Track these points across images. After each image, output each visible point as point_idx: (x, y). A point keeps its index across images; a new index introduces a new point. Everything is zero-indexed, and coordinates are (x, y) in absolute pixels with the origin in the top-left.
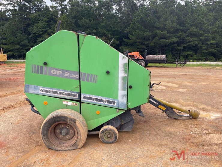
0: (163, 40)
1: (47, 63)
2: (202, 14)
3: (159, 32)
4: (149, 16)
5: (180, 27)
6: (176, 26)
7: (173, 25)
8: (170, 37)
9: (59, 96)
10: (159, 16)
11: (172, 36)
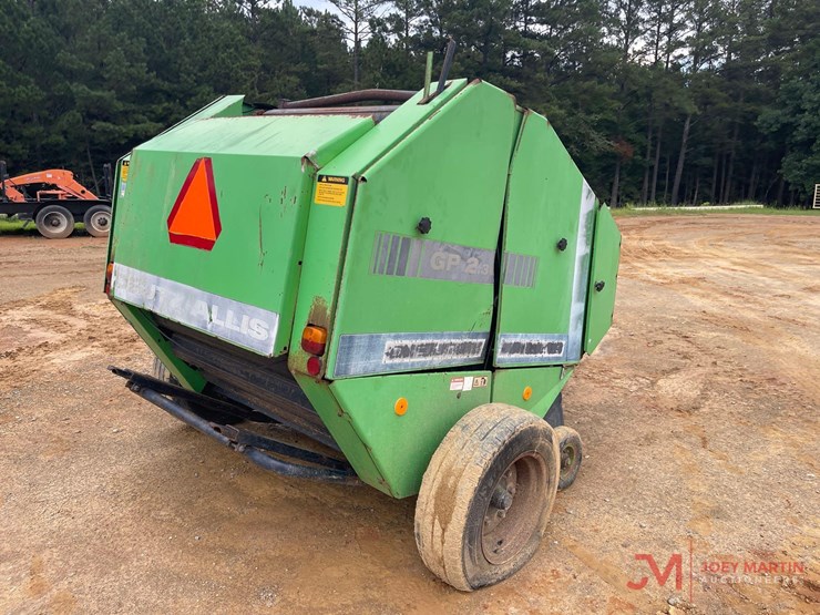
0: (104, 124)
1: (431, 223)
2: (228, 46)
3: (78, 88)
4: (25, 18)
5: (159, 81)
6: (146, 76)
7: (132, 70)
8: (126, 113)
10: (67, 26)
11: (134, 112)
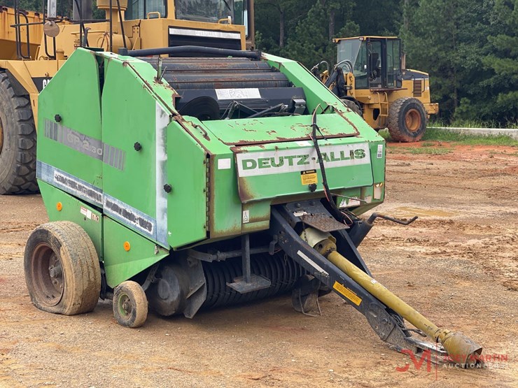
1: (60, 117)
9: (79, 193)
